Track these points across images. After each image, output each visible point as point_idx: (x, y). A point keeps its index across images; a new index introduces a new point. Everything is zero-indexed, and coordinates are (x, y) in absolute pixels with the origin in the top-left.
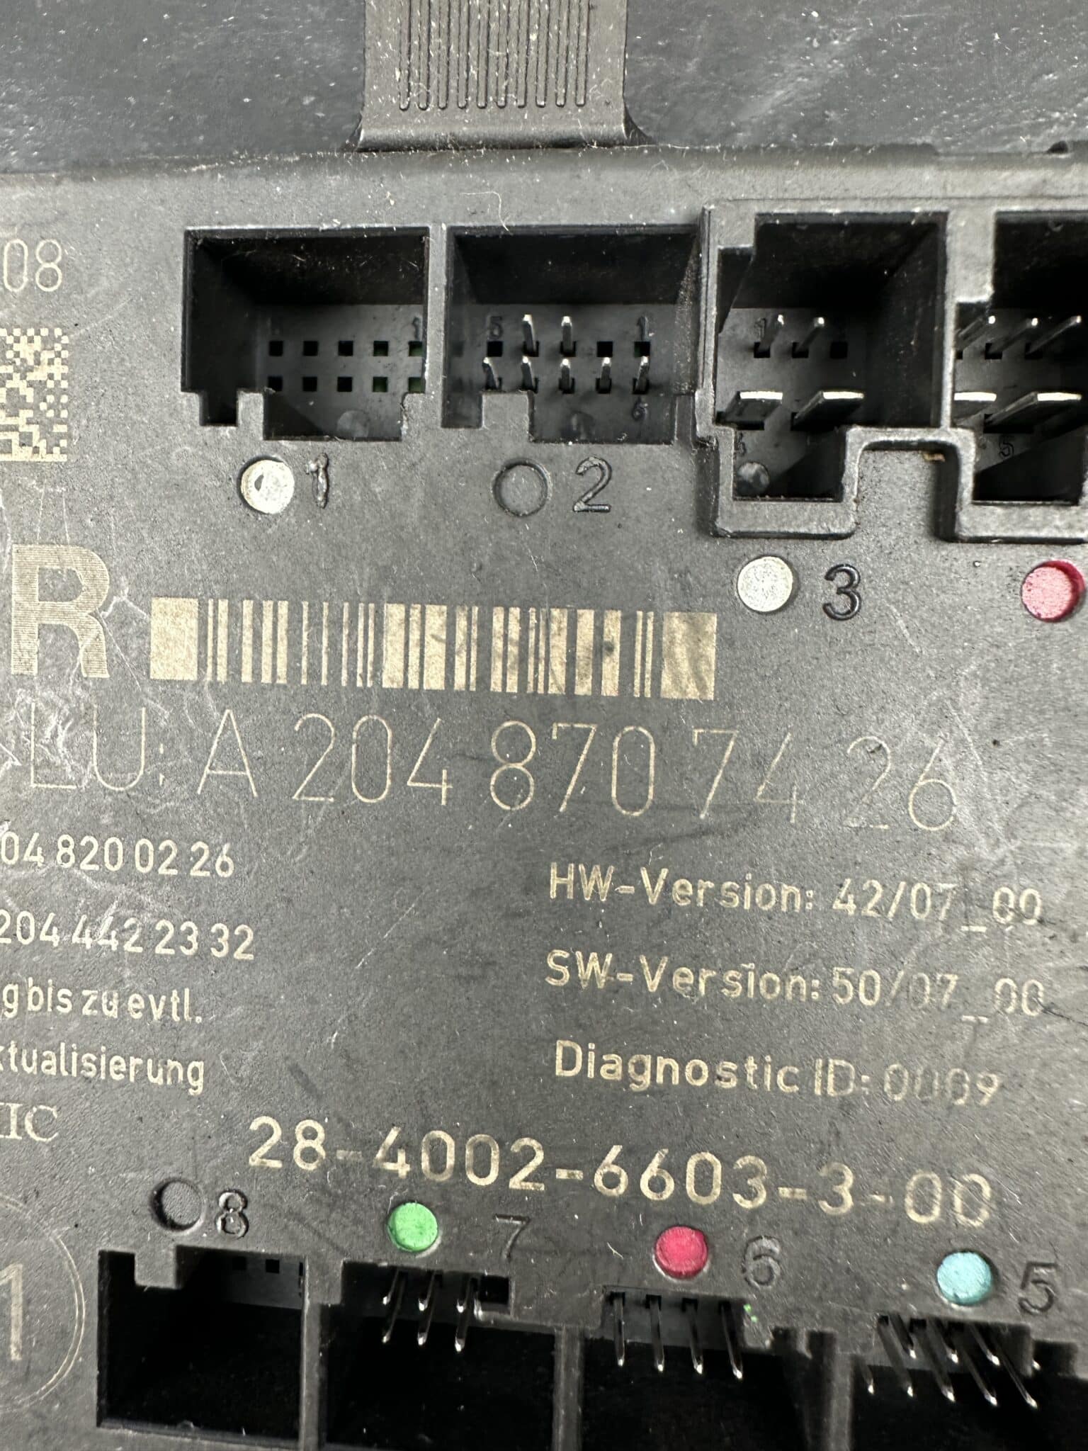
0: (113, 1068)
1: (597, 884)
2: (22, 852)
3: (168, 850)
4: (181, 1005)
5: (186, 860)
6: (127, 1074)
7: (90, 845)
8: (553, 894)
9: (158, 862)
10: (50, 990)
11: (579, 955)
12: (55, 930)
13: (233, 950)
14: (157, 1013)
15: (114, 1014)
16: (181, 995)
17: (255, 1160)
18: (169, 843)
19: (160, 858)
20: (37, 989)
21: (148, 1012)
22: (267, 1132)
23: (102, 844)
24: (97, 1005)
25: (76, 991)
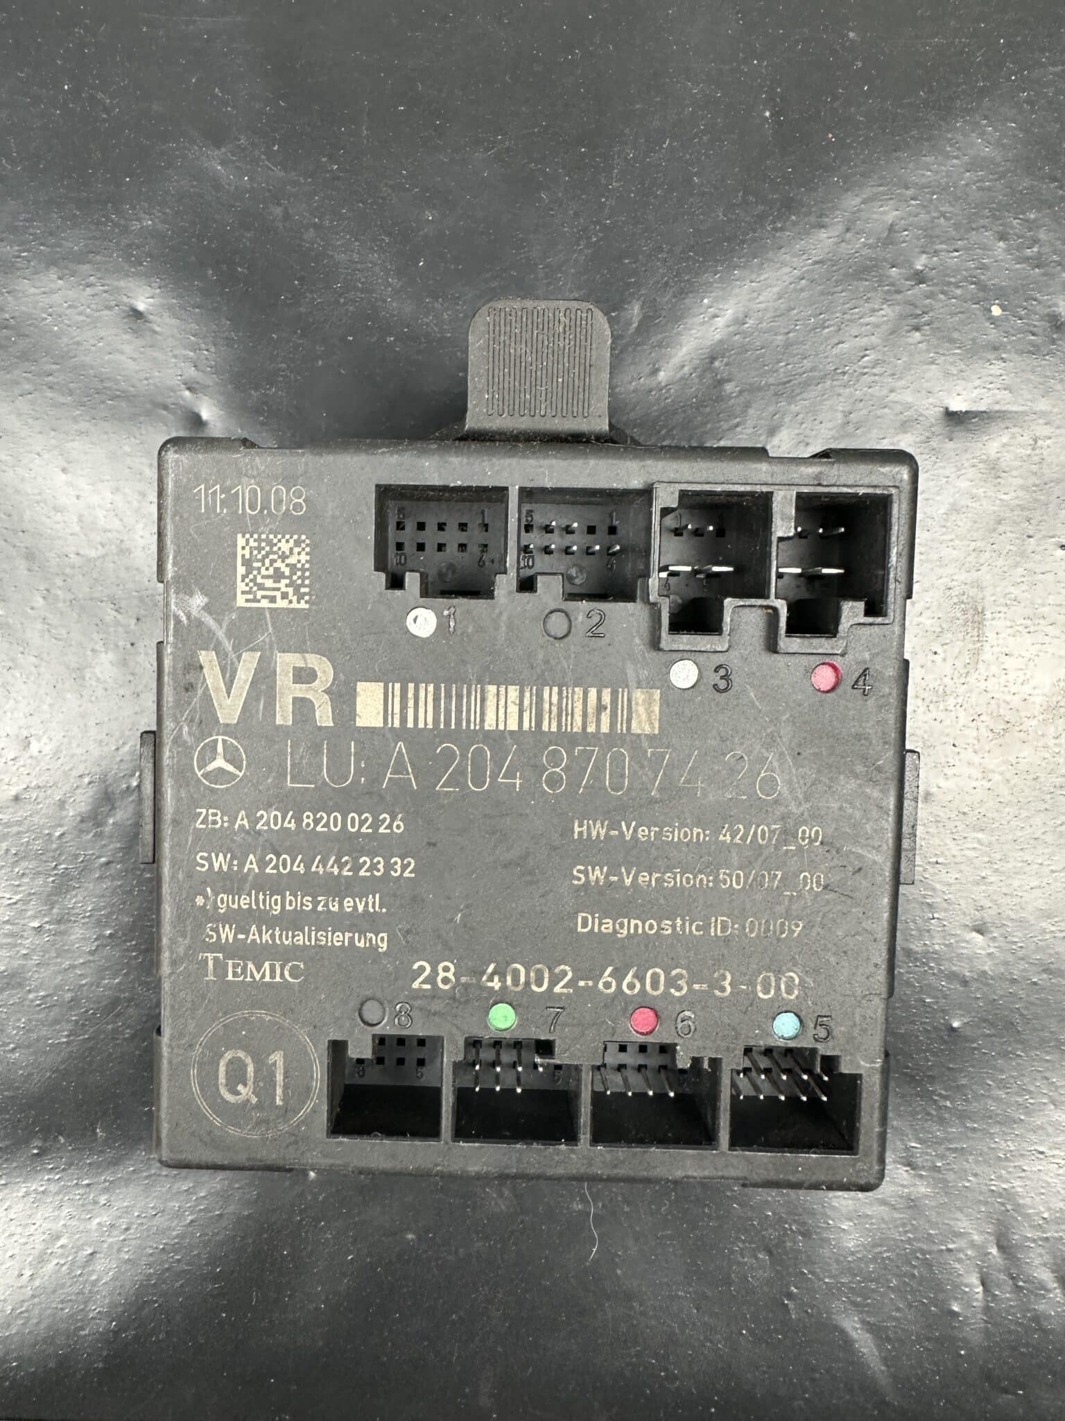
0: (335, 939)
1: (599, 830)
2: (283, 821)
3: (367, 819)
4: (374, 903)
5: (376, 825)
6: (343, 942)
7: (322, 818)
8: (576, 837)
9: (361, 826)
10: (299, 898)
11: (590, 868)
12: (302, 865)
13: (403, 871)
14: (361, 908)
15: (336, 909)
16: (374, 897)
17: (416, 985)
18: (366, 815)
19: (362, 823)
20: (292, 898)
21: (355, 907)
22: (422, 969)
23: (329, 817)
24: (326, 905)
25: (314, 897)
